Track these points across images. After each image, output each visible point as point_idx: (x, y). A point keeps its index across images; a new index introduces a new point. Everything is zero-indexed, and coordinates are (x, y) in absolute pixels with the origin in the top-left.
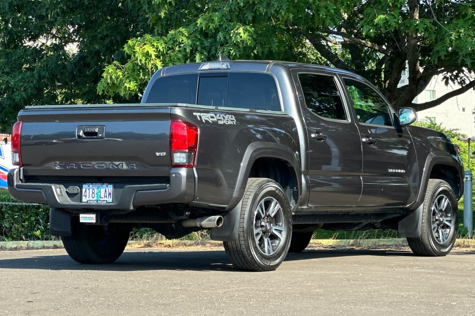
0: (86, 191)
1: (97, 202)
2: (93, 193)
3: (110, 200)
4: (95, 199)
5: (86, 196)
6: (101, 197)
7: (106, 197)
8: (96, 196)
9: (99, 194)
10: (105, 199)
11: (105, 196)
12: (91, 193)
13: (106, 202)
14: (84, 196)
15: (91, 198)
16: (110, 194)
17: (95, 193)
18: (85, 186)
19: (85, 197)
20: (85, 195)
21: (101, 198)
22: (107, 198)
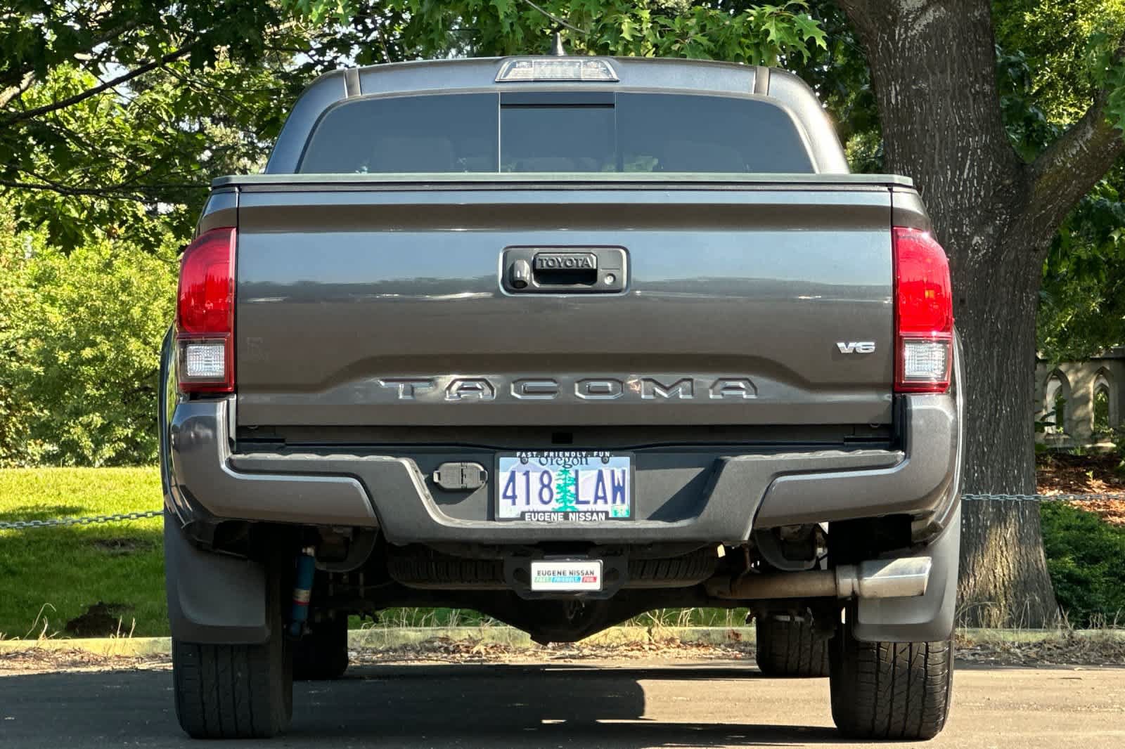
0: (512, 479)
1: (566, 516)
2: (544, 486)
3: (622, 509)
4: (554, 505)
5: (514, 497)
6: (581, 499)
7: (604, 498)
8: (556, 496)
9: (572, 489)
10: (600, 506)
11: (597, 498)
12: (535, 486)
13: (603, 516)
14: (505, 497)
15: (536, 505)
16: (618, 489)
17: (553, 486)
18: (507, 465)
19: (510, 501)
20: (509, 493)
21: (578, 502)
22: (606, 502)
